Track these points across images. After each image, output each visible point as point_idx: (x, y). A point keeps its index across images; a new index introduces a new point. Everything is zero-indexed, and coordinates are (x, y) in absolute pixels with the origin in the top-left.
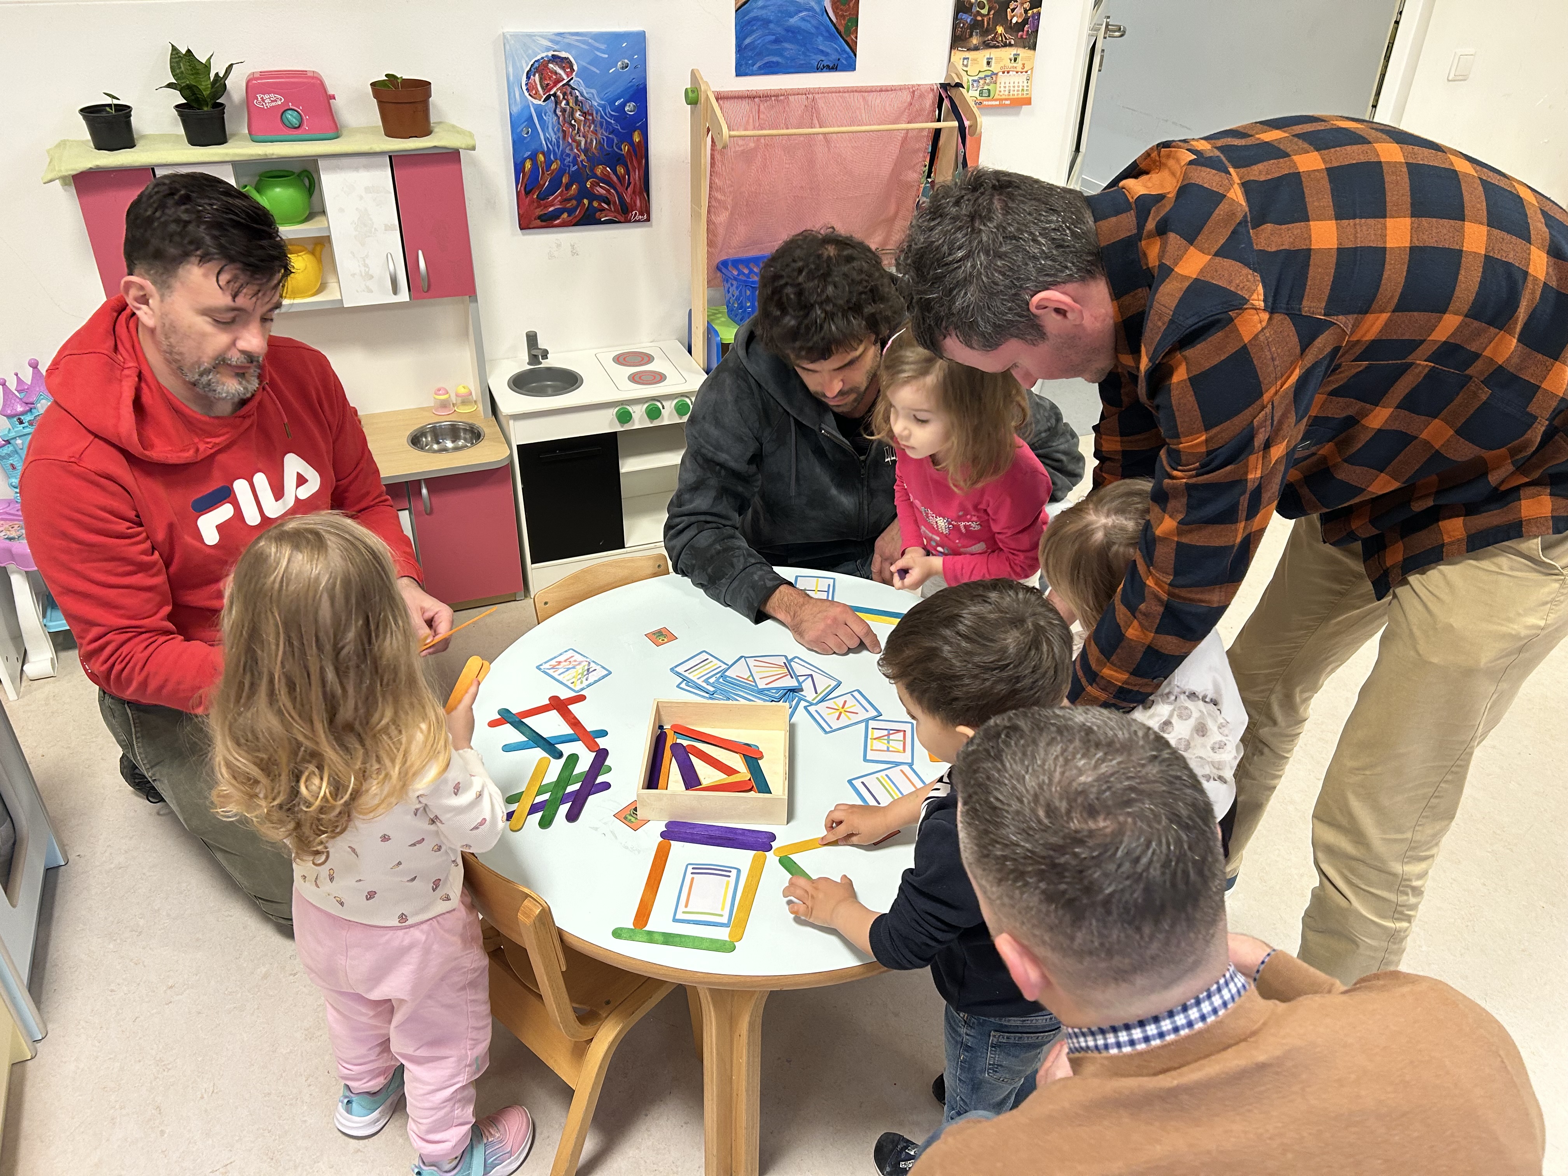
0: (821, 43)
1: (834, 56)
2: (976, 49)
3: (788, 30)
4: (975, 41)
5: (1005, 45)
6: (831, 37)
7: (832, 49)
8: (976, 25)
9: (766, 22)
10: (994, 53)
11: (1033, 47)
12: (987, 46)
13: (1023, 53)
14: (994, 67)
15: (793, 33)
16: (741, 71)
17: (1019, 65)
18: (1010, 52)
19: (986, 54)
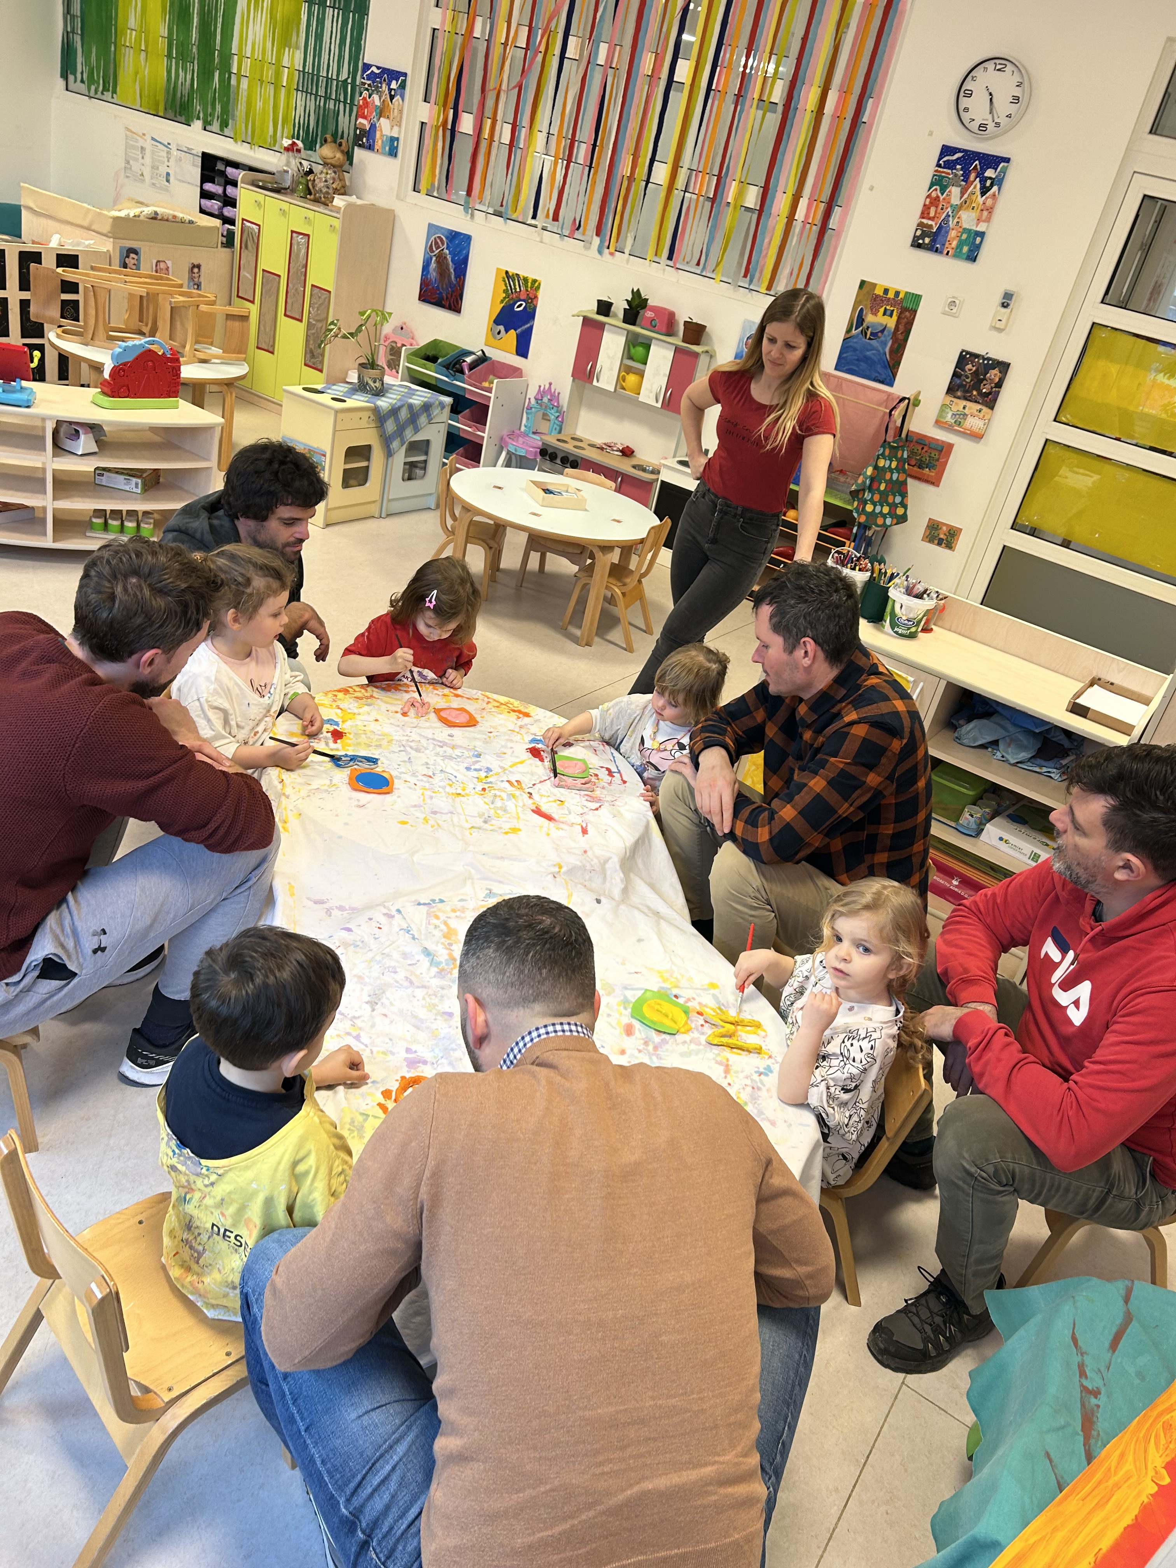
0: (879, 368)
1: (884, 376)
2: (959, 398)
3: (865, 357)
4: (959, 394)
5: (976, 402)
6: (885, 367)
7: (885, 373)
8: (960, 386)
9: (855, 350)
10: (969, 404)
11: (992, 408)
12: (966, 399)
13: (985, 410)
14: (966, 411)
15: (866, 359)
16: (836, 369)
17: (981, 415)
18: (979, 407)
19: (964, 403)
